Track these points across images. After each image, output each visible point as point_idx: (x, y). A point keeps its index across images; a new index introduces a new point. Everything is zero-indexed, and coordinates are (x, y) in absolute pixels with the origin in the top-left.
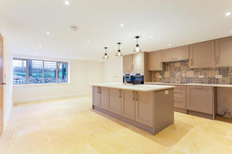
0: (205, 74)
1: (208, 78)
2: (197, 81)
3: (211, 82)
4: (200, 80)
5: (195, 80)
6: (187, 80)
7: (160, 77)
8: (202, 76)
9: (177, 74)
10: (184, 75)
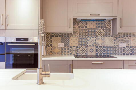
0: (127, 42)
1: (131, 47)
2: (118, 51)
3: (133, 52)
4: (121, 51)
5: (115, 51)
6: (105, 50)
7: (62, 45)
8: (124, 45)
9: (91, 41)
10: (100, 42)
